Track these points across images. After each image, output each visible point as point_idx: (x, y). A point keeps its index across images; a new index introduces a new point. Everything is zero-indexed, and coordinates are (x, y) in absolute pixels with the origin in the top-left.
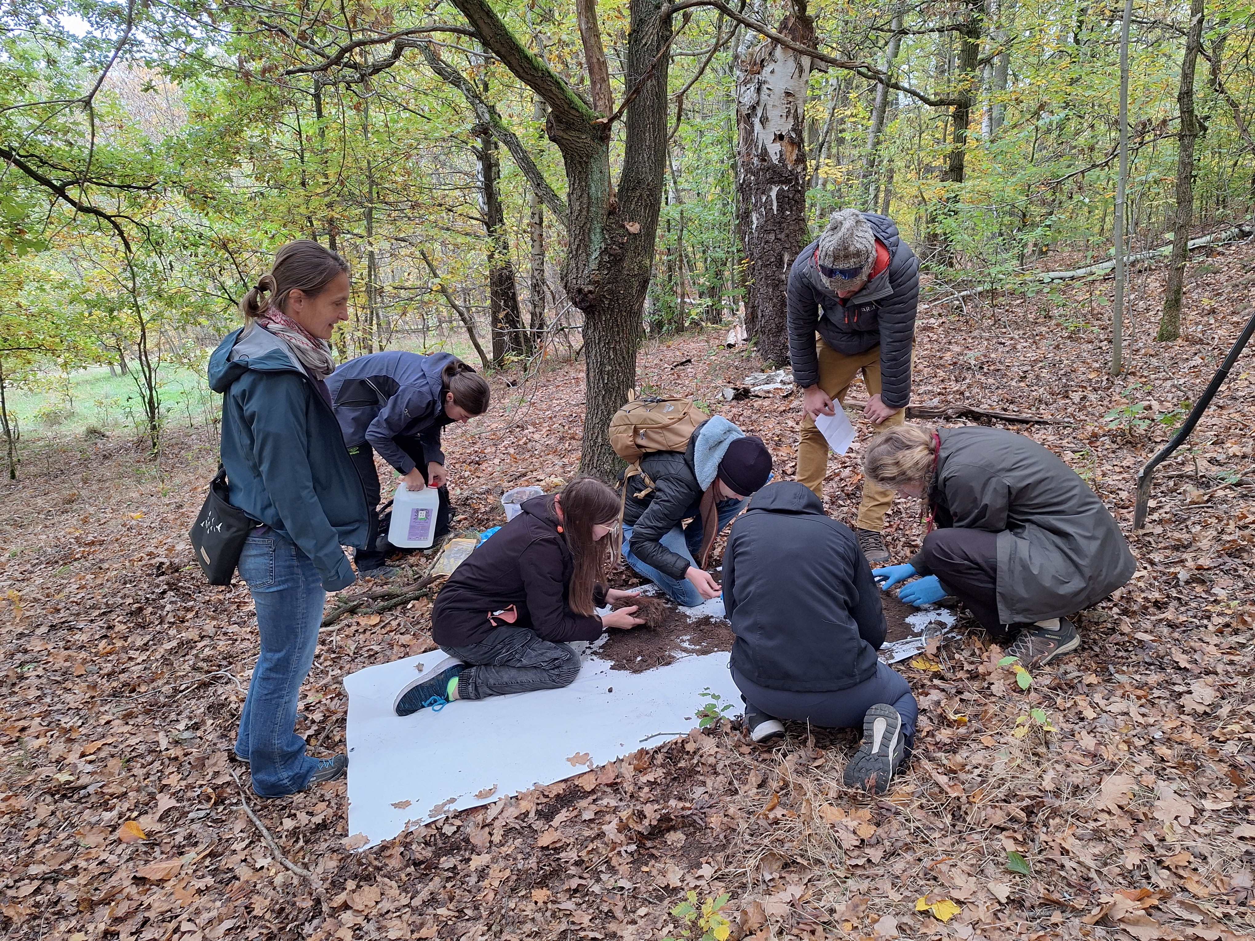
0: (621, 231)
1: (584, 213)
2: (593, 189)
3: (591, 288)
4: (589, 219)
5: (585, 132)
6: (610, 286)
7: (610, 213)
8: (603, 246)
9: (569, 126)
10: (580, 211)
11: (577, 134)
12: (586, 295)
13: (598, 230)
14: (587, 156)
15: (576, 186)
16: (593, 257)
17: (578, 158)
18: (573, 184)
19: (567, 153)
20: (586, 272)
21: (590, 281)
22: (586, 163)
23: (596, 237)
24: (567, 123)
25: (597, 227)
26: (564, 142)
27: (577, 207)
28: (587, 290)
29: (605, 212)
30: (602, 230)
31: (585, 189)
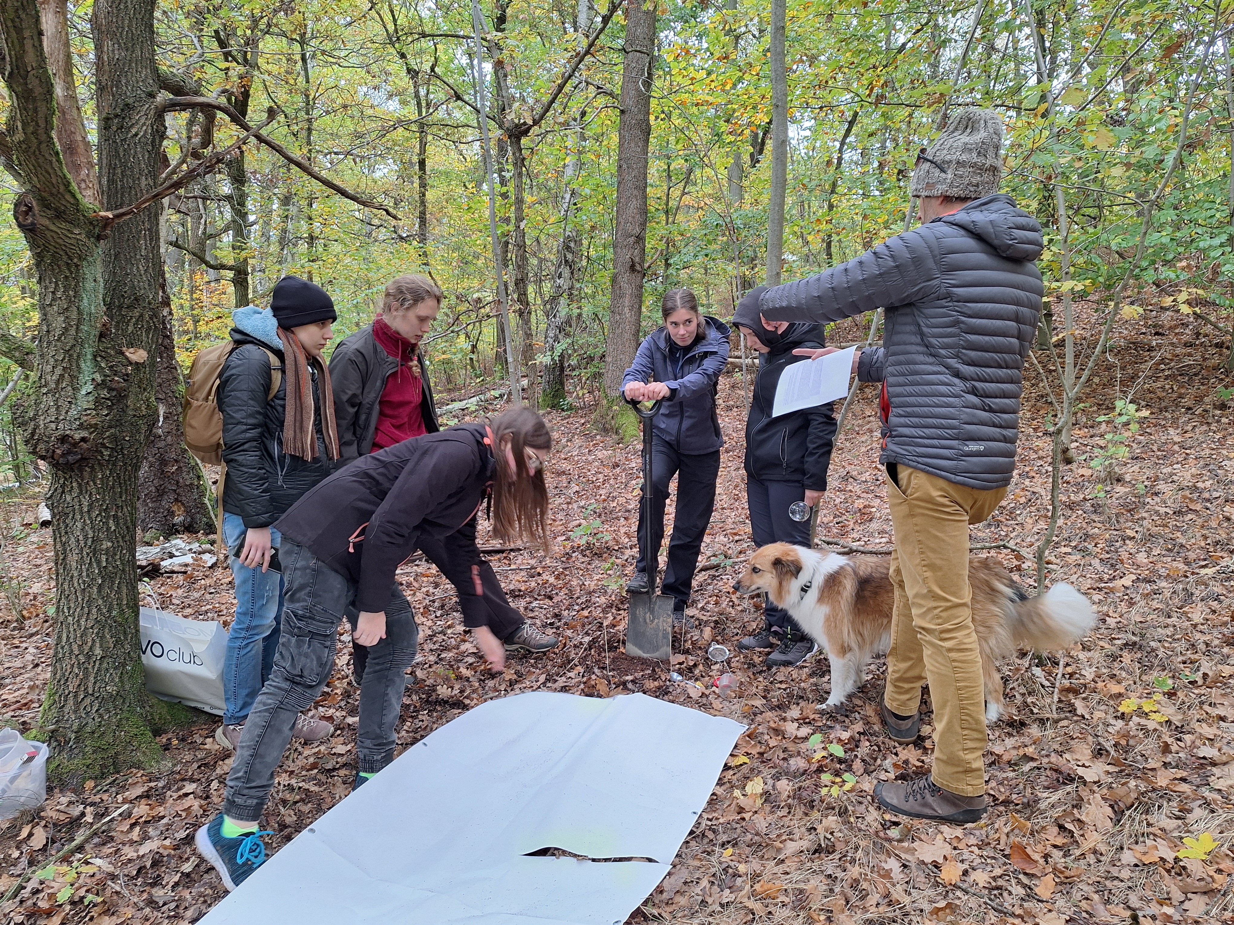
0: (121, 358)
1: (73, 332)
2: (85, 301)
3: (85, 434)
4: (79, 342)
5: (78, 226)
6: (113, 430)
7: (102, 335)
8: (99, 378)
9: (59, 215)
10: (65, 329)
11: (68, 226)
12: (75, 445)
13: (89, 357)
14: (80, 258)
15: (59, 294)
16: (83, 392)
17: (65, 258)
18: (53, 293)
19: (46, 249)
20: (73, 412)
21: (81, 424)
22: (77, 266)
23: (87, 366)
24: (56, 210)
25: (89, 352)
26: (48, 234)
27: (59, 323)
28: (77, 436)
29: (97, 334)
30: (95, 357)
31: (74, 299)
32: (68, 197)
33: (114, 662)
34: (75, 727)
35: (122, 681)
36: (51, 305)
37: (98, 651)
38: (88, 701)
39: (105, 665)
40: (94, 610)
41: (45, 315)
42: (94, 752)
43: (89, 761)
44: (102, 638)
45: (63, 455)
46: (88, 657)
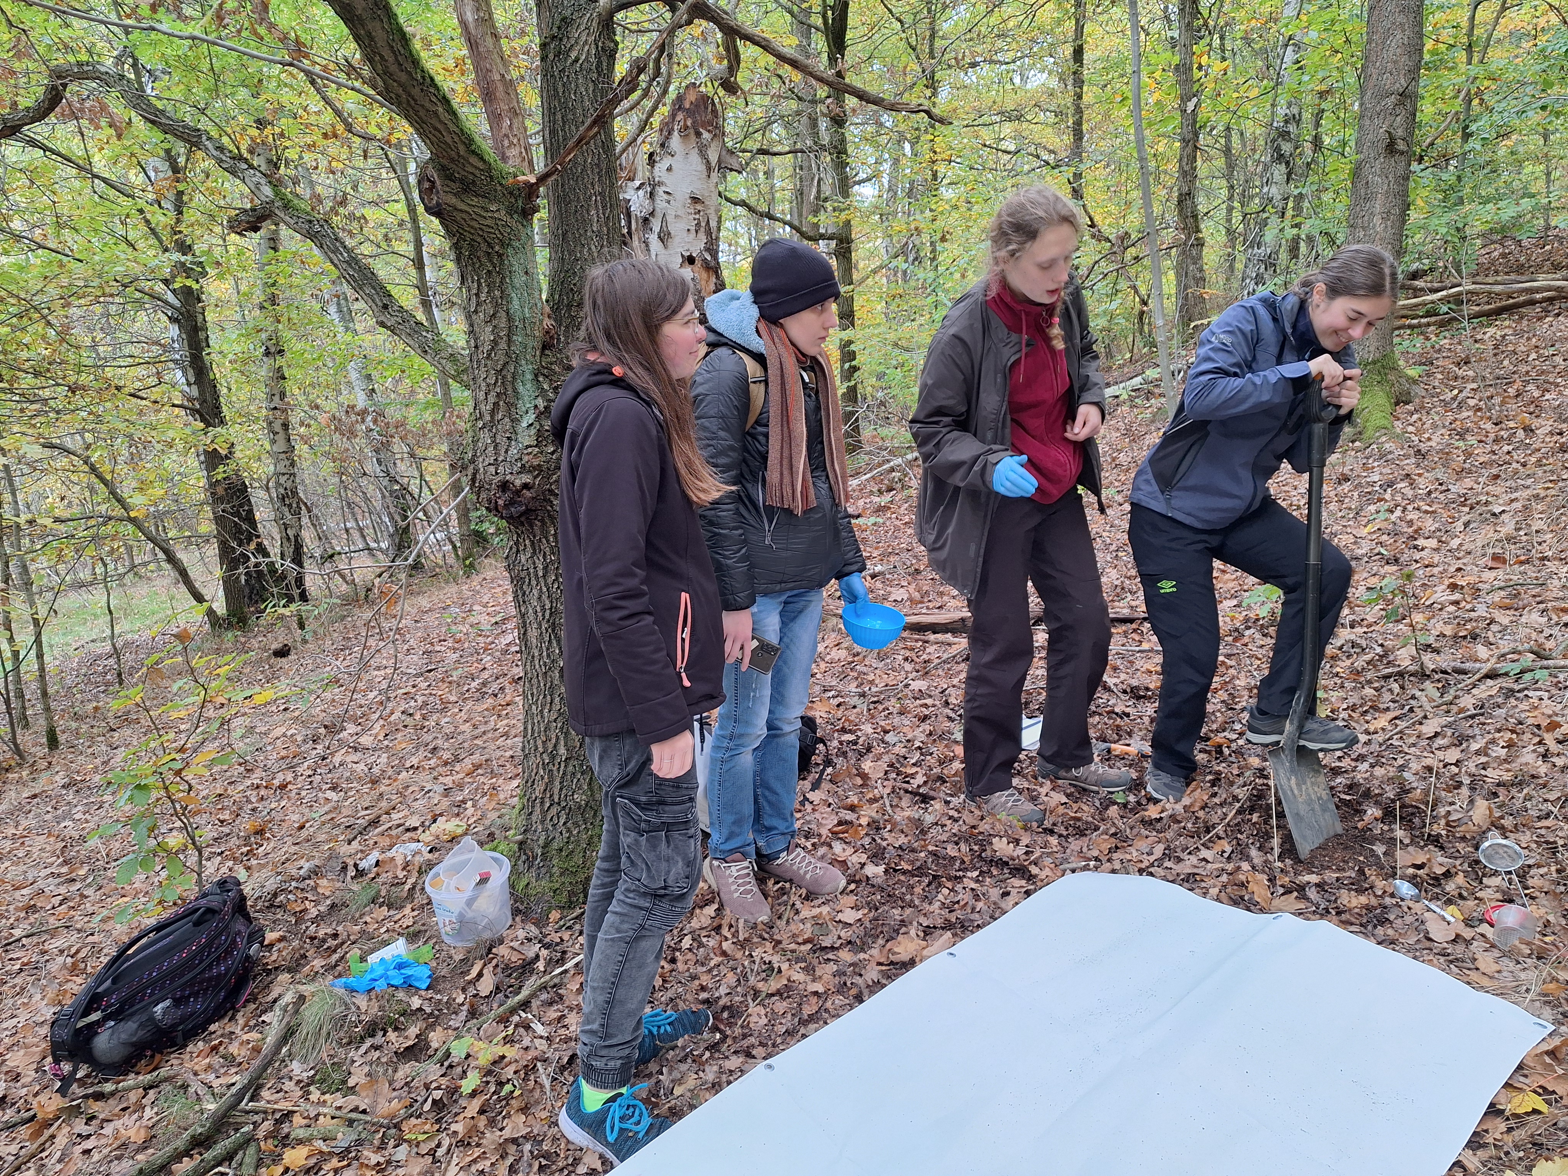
1: (503, 345)
2: (516, 303)
3: (526, 478)
4: (512, 358)
5: (495, 200)
7: (545, 347)
8: (541, 403)
9: (467, 187)
10: (495, 342)
11: (482, 202)
12: (518, 493)
13: (529, 376)
14: (502, 244)
15: (483, 297)
16: (525, 424)
17: (484, 247)
18: (477, 295)
19: (462, 238)
20: (513, 451)
21: (523, 466)
22: (500, 256)
23: (526, 389)
24: (462, 181)
25: (527, 370)
26: (458, 216)
27: (487, 335)
28: (518, 483)
29: (538, 345)
30: (536, 376)
31: (501, 302)
32: (473, 160)
33: (582, 765)
34: (541, 842)
35: (591, 789)
36: (476, 312)
37: (562, 751)
38: (554, 810)
39: (570, 768)
40: (557, 700)
41: (472, 325)
42: (561, 874)
43: (557, 885)
44: (567, 734)
45: (506, 506)
46: (553, 757)
